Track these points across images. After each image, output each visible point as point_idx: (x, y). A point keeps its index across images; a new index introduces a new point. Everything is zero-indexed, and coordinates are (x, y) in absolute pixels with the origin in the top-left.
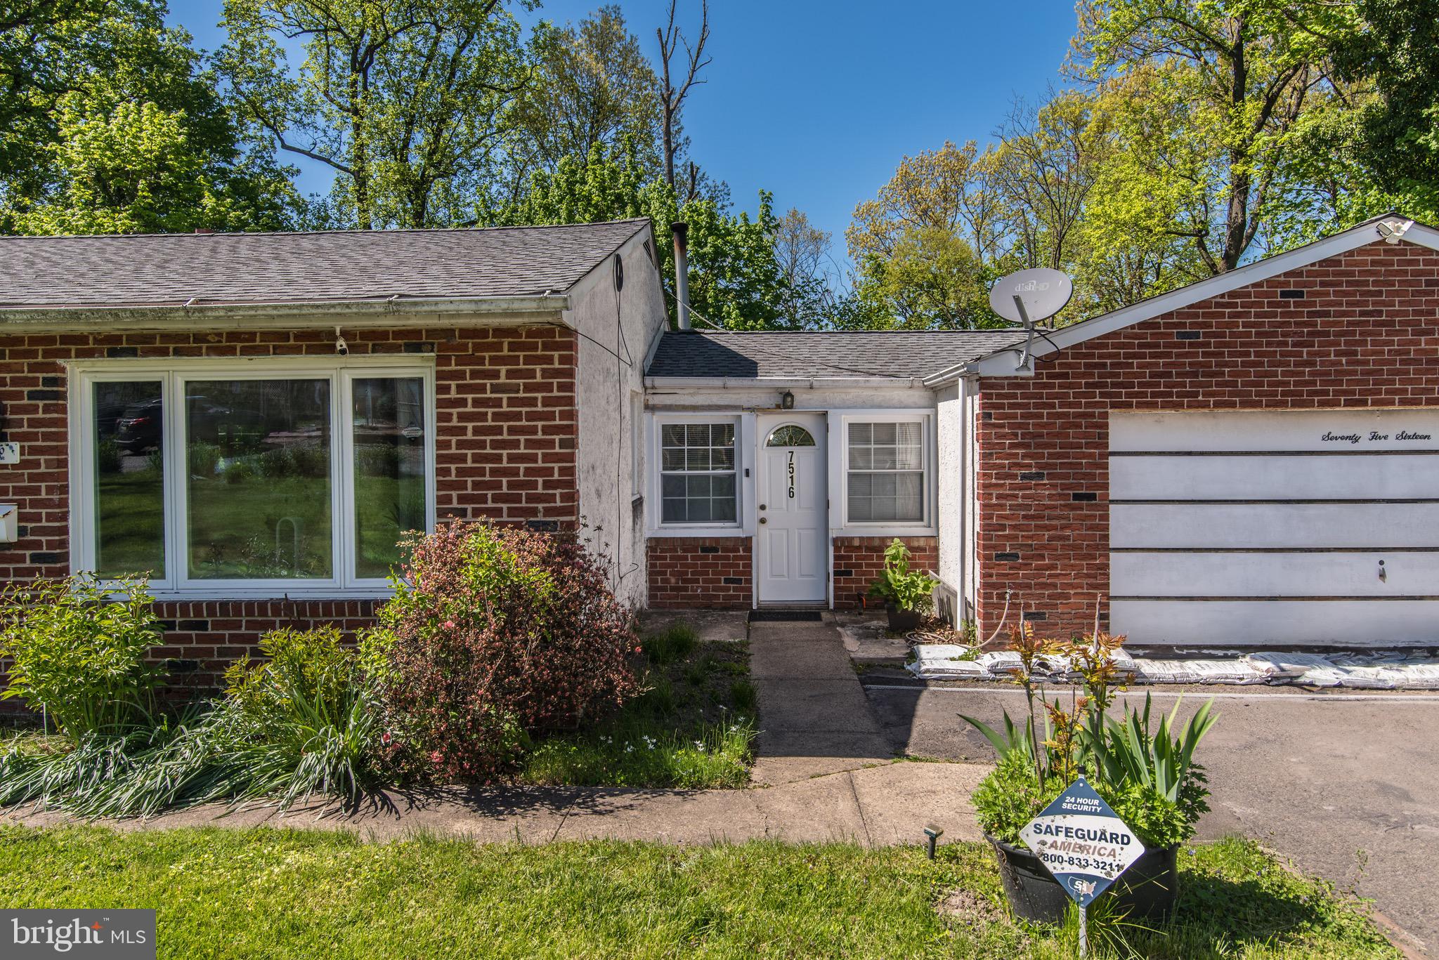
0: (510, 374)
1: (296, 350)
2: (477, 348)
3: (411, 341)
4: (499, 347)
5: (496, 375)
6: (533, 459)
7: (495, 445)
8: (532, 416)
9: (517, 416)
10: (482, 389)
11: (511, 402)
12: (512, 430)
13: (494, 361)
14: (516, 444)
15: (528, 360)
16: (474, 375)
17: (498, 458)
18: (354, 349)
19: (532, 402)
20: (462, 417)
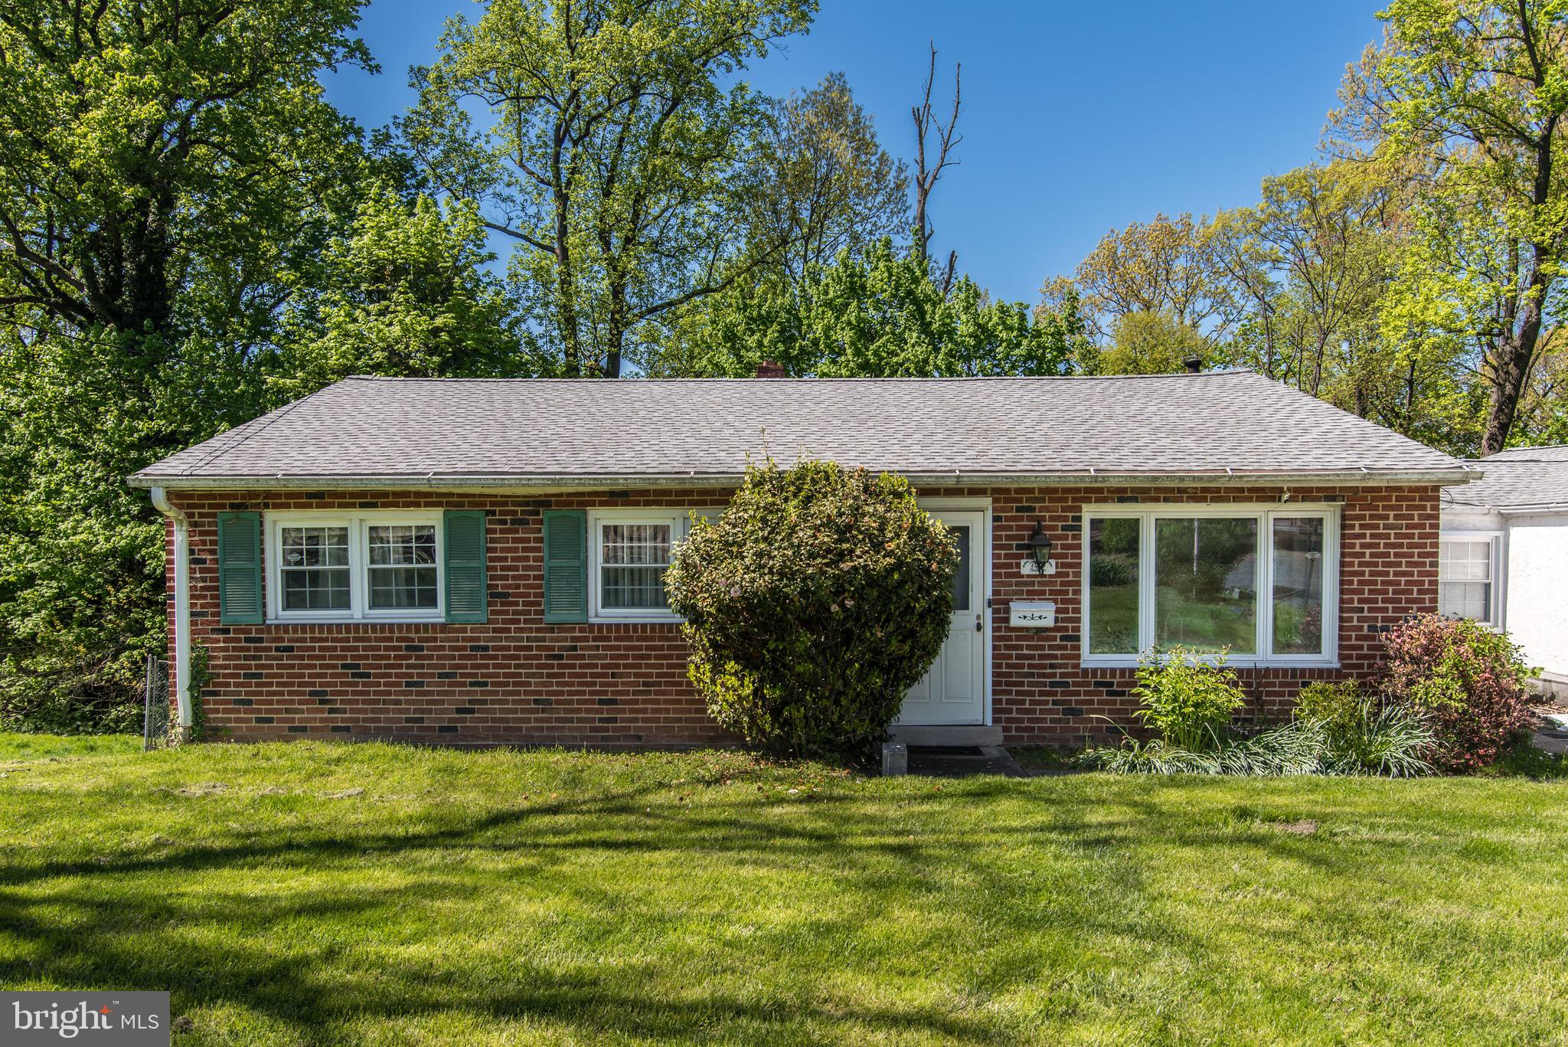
0: (1396, 517)
1: (1249, 499)
2: (1374, 499)
3: (1329, 494)
4: (1388, 498)
5: (1387, 517)
6: (1411, 574)
7: (1385, 564)
8: (1411, 546)
9: (1401, 545)
10: (1377, 527)
11: (1397, 536)
12: (1396, 555)
13: (1385, 508)
14: (1399, 564)
15: (1408, 508)
16: (1372, 517)
17: (1387, 574)
18: (1290, 500)
19: (1412, 536)
20: (1362, 546)
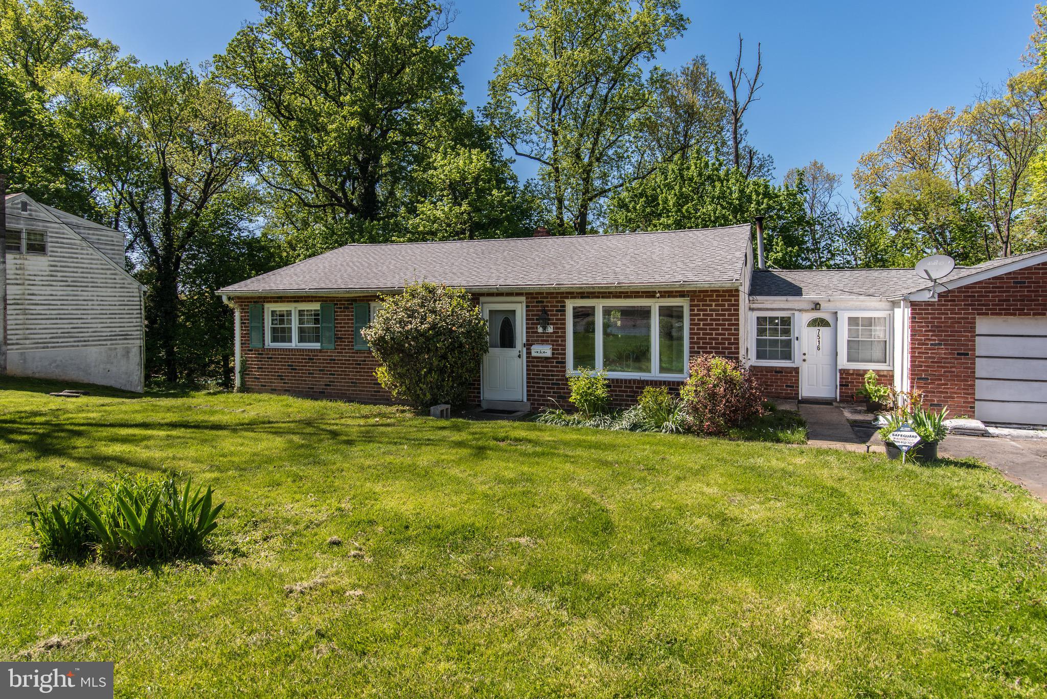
0: (716, 305)
1: (642, 297)
2: (704, 296)
3: (682, 294)
4: (712, 296)
5: (711, 305)
6: (724, 334)
7: (711, 329)
8: (724, 320)
9: (719, 320)
10: (706, 310)
11: (717, 315)
12: (716, 325)
13: (710, 301)
14: (718, 329)
15: (722, 300)
16: (703, 305)
17: (712, 334)
18: (661, 296)
19: (724, 315)
20: (699, 320)
